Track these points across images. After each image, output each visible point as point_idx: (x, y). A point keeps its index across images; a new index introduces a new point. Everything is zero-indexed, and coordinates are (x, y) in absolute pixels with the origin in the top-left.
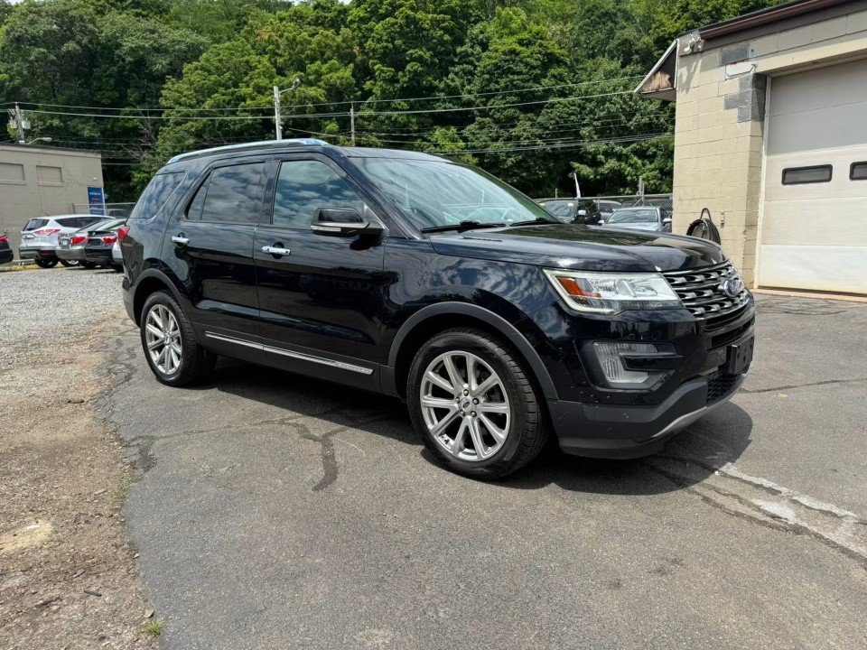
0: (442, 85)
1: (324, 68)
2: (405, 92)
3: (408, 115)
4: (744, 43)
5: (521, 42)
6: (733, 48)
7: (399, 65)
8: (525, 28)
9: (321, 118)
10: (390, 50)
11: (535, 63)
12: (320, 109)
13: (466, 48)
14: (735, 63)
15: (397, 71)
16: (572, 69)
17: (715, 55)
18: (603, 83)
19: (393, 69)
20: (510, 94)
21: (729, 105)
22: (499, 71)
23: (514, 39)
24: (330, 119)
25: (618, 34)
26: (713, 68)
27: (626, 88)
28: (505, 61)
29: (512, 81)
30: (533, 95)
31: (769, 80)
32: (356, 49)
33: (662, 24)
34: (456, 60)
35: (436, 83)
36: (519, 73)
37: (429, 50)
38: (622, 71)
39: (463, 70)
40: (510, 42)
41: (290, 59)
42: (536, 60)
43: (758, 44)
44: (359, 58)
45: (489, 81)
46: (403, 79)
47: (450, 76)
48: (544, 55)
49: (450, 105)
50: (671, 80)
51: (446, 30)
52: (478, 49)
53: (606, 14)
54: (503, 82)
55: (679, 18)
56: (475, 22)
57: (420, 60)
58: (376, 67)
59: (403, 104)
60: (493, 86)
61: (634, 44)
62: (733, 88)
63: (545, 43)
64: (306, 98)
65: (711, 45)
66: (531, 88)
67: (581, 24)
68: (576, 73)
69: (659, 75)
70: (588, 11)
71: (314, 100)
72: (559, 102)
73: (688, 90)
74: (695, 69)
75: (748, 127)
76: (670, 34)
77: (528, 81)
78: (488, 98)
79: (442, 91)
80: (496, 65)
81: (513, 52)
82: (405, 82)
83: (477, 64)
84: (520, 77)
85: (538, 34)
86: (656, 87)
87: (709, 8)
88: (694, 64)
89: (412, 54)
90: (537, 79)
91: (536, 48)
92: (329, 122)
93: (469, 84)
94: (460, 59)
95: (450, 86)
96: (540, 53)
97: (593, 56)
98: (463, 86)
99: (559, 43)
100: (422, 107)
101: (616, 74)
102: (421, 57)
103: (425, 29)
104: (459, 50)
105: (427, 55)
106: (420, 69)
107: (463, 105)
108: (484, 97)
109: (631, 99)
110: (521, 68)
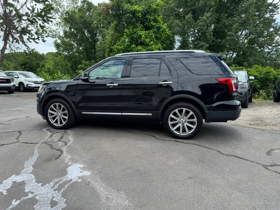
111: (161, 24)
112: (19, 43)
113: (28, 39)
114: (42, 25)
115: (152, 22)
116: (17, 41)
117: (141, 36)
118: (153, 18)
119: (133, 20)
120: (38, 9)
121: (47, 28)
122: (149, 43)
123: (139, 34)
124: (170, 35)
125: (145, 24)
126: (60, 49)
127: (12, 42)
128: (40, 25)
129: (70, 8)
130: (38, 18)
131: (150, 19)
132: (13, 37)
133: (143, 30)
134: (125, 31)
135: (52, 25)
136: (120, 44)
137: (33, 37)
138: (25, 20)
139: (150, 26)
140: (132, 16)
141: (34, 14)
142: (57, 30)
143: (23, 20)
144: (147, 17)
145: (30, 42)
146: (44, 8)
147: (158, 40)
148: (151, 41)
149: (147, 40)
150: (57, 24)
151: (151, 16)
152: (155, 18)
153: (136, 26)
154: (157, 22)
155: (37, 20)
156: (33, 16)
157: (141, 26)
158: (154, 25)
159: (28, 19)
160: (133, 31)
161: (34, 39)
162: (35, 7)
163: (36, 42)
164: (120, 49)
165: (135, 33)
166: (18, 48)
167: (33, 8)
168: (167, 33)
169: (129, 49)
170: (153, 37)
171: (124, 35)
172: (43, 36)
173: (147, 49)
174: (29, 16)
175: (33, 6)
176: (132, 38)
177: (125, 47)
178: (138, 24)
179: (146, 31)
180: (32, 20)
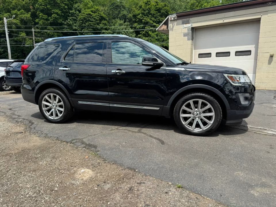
0: (65, 23)
1: (19, 13)
2: (51, 24)
3: (53, 32)
4: (188, 19)
5: (92, 11)
6: (185, 20)
7: (49, 15)
8: (93, 7)
9: (18, 31)
10: (46, 9)
11: (97, 19)
12: (18, 28)
13: (73, 11)
14: (186, 24)
15: (48, 16)
16: (108, 22)
17: (180, 21)
18: (119, 27)
19: (47, 16)
20: (90, 28)
21: (185, 35)
22: (85, 20)
23: (89, 10)
24: (22, 31)
25: (122, 12)
26: (180, 25)
27: (126, 29)
28: (88, 17)
29: (90, 24)
30: (98, 29)
31: (194, 29)
32: (31, 7)
33: (134, 11)
34: (70, 15)
35: (64, 22)
36: (92, 22)
37: (60, 10)
38: (124, 24)
39: (73, 19)
40: (88, 11)
41: (3, 8)
42: (98, 18)
43: (192, 19)
44: (32, 10)
45: (82, 23)
46: (51, 19)
47: (68, 20)
48: (100, 16)
49: (69, 30)
50: (168, 27)
51: (66, 4)
52: (78, 12)
53: (118, 6)
54: (87, 24)
55: (139, 10)
56: (76, 3)
57: (57, 13)
58: (40, 14)
59: (51, 28)
60: (83, 25)
61: (126, 16)
62: (186, 31)
63: (99, 12)
64: (12, 23)
65: (179, 18)
66: (97, 26)
67: (110, 8)
68: (109, 23)
69: (164, 25)
70: (112, 4)
71: (16, 24)
72: (106, 32)
73: (172, 30)
74: (174, 25)
75: (190, 42)
76: (137, 14)
77: (95, 24)
78: (82, 29)
79: (66, 25)
80: (84, 18)
81: (90, 14)
82: (52, 21)
83: (77, 17)
84: (93, 23)
85: (97, 10)
86: (163, 29)
87: (147, 8)
88: (174, 23)
89: (54, 11)
90: (98, 24)
91: (97, 14)
92: (22, 32)
93: (75, 23)
94: (71, 15)
95: (68, 23)
96: (98, 16)
97: (114, 18)
98: (73, 24)
99: (104, 13)
100: (58, 30)
101: (123, 25)
102: (57, 12)
103: (58, 3)
104: (71, 12)
105: (60, 12)
106: (57, 17)
107: (73, 30)
108: (81, 28)
109: (127, 33)
110: (93, 20)
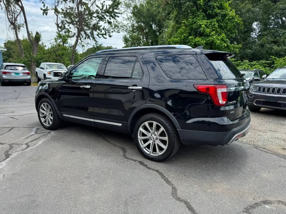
111: (227, 10)
112: (90, 39)
113: (97, 35)
114: (109, 20)
115: (216, 9)
116: (89, 37)
117: (201, 25)
118: (218, 5)
119: (194, 9)
120: (106, 5)
121: (119, 24)
122: (210, 33)
123: (199, 23)
124: (239, 23)
125: (207, 13)
126: (128, 43)
127: (85, 38)
128: (108, 20)
129: (141, 2)
130: (106, 15)
131: (214, 6)
132: (85, 33)
133: (205, 19)
134: (183, 22)
135: (123, 20)
136: (177, 36)
137: (102, 33)
138: (95, 17)
139: (213, 14)
140: (193, 4)
141: (103, 11)
142: (128, 25)
143: (94, 17)
144: (211, 4)
145: (100, 37)
146: (112, 5)
147: (223, 30)
148: (213, 30)
149: (208, 30)
150: (128, 18)
151: (215, 3)
152: (221, 4)
153: (197, 15)
154: (223, 9)
155: (106, 16)
156: (102, 12)
157: (202, 14)
158: (218, 12)
159: (98, 16)
160: (193, 21)
161: (102, 35)
162: (105, 4)
163: (104, 38)
164: (176, 42)
165: (195, 22)
166: (88, 43)
167: (102, 5)
168: (236, 21)
169: (187, 41)
170: (216, 26)
171: (182, 26)
172: (109, 32)
173: (207, 40)
174: (98, 13)
175: (103, 3)
176: (191, 29)
177: (181, 39)
178: (199, 13)
179: (208, 20)
180: (101, 17)
